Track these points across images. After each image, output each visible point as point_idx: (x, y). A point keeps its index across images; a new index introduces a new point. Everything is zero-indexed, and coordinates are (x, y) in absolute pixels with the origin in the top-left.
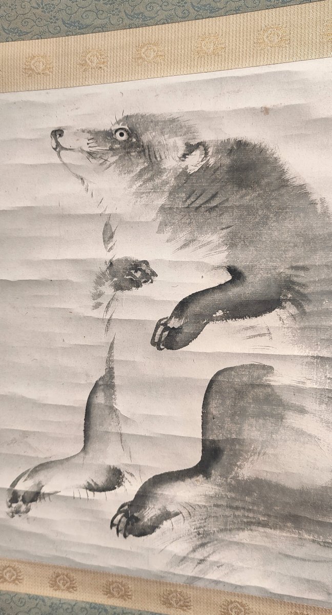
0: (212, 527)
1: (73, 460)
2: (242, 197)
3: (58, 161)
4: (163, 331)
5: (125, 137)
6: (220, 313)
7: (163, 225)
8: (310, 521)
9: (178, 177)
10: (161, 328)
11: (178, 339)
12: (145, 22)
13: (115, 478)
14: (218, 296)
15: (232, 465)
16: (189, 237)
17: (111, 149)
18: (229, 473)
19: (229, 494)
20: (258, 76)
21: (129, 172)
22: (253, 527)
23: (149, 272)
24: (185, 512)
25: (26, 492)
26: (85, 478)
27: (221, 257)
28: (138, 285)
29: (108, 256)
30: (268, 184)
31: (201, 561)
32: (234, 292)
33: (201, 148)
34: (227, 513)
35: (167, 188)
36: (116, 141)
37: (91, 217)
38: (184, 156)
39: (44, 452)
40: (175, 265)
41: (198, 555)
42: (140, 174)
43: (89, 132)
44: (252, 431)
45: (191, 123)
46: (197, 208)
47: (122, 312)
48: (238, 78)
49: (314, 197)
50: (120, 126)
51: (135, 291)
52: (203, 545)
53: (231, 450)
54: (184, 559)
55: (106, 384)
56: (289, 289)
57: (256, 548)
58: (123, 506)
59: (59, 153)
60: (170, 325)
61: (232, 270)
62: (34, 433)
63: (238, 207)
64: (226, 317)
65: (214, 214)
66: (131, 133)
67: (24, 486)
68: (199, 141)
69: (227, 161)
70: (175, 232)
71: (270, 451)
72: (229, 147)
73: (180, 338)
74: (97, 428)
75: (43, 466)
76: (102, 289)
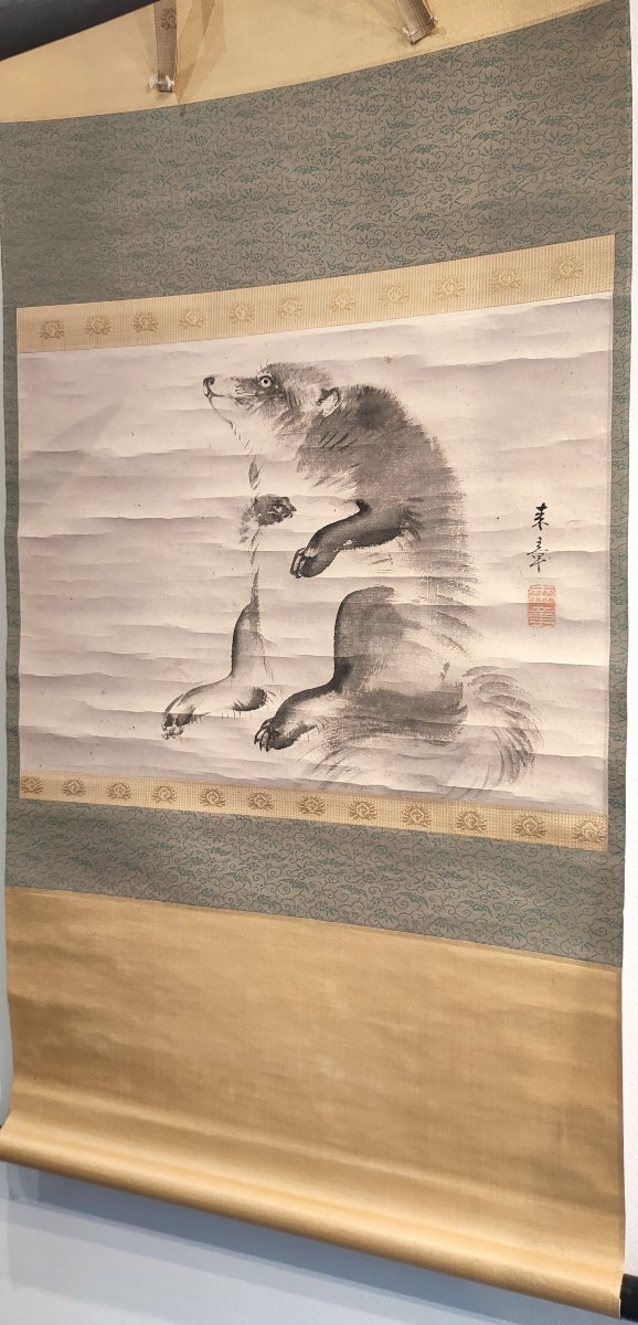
0: (343, 737)
1: (222, 684)
2: (369, 437)
3: (209, 406)
4: (301, 561)
5: (269, 384)
6: (349, 542)
7: (301, 464)
8: (424, 724)
9: (314, 420)
10: (299, 557)
11: (313, 567)
12: (287, 278)
13: (259, 698)
14: (348, 527)
15: (360, 679)
16: (324, 475)
17: (257, 395)
18: (357, 686)
19: (358, 707)
20: (381, 329)
21: (272, 416)
22: (377, 734)
23: (288, 507)
24: (319, 726)
25: (180, 715)
26: (233, 699)
27: (351, 492)
28: (279, 519)
29: (254, 494)
30: (391, 426)
31: (333, 767)
32: (361, 523)
33: (335, 393)
34: (355, 723)
35: (305, 430)
36: (261, 388)
37: (237, 458)
38: (320, 401)
39: (198, 678)
40: (311, 500)
41: (330, 762)
42: (282, 418)
43: (237, 380)
44: (376, 648)
45: (326, 371)
46: (331, 448)
47: (264, 545)
48: (365, 331)
49: (428, 436)
50: (265, 374)
51: (277, 525)
52: (334, 753)
53: (359, 665)
54: (317, 767)
55: (251, 612)
56: (408, 518)
57: (380, 751)
58: (265, 723)
59: (210, 399)
60: (307, 555)
61: (360, 503)
62: (187, 660)
63: (366, 446)
64: (354, 546)
65: (345, 453)
66: (274, 380)
67: (179, 710)
68: (332, 387)
69: (356, 405)
70: (312, 470)
71: (391, 664)
72: (358, 392)
73: (315, 566)
74: (243, 654)
75: (195, 691)
76: (248, 524)
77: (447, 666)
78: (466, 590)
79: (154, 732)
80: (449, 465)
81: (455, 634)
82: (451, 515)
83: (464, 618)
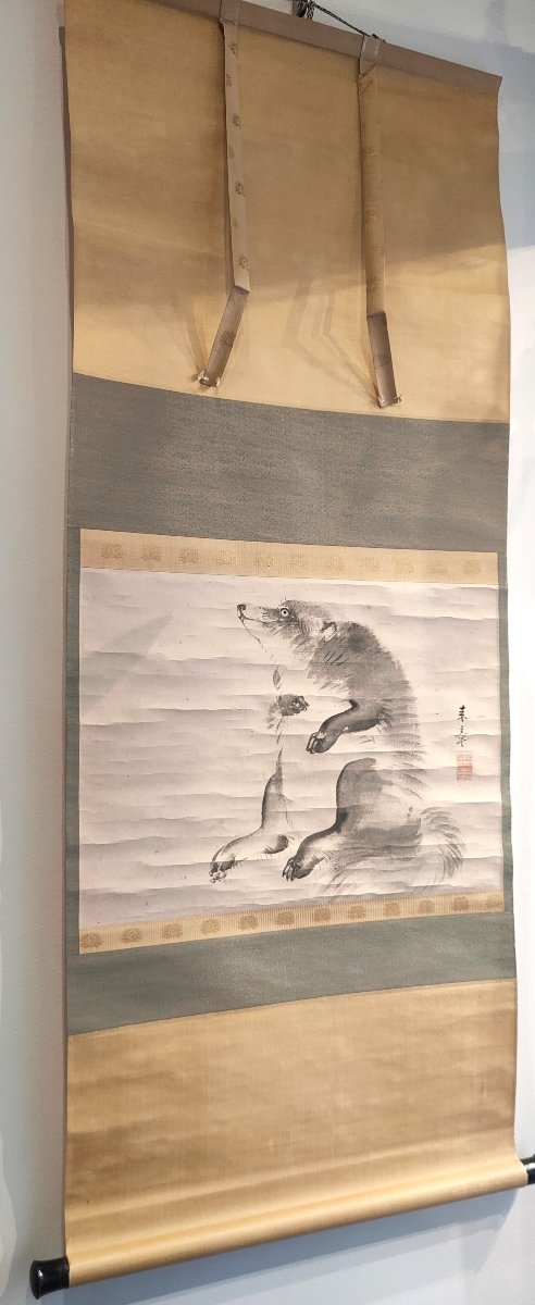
0: (343, 863)
1: (255, 835)
2: (357, 657)
4: (314, 742)
5: (287, 614)
6: (347, 729)
7: (311, 674)
8: (396, 848)
9: (319, 643)
10: (313, 740)
12: (297, 541)
13: (283, 842)
14: (345, 718)
15: (354, 822)
16: (327, 681)
17: (279, 621)
18: (352, 827)
19: (352, 841)
21: (289, 637)
22: (367, 858)
23: (303, 703)
24: (327, 857)
25: (224, 863)
26: (263, 846)
27: (345, 694)
28: (298, 712)
29: (278, 693)
30: (370, 650)
31: (338, 886)
32: (355, 715)
33: (333, 626)
34: (351, 853)
35: (313, 650)
36: (281, 616)
37: (266, 666)
38: (323, 630)
40: (320, 698)
41: (336, 882)
42: (297, 639)
43: (264, 609)
44: (365, 800)
45: (328, 610)
46: (332, 663)
47: (285, 731)
48: (351, 586)
49: (394, 660)
50: (284, 607)
51: (295, 716)
52: (338, 875)
53: (353, 813)
54: (329, 886)
55: (276, 780)
56: (383, 713)
57: (368, 870)
58: (290, 860)
59: (243, 621)
60: (319, 737)
61: (352, 702)
62: (228, 819)
63: (354, 663)
64: (348, 732)
65: (341, 667)
66: (291, 612)
67: (222, 859)
68: (331, 621)
69: (348, 635)
70: (319, 678)
71: (374, 810)
72: (349, 627)
73: (324, 745)
74: (271, 809)
75: (234, 842)
76: (274, 715)
77: (411, 809)
78: (420, 759)
79: (203, 879)
80: (406, 679)
81: (413, 787)
82: (409, 711)
83: (419, 777)
